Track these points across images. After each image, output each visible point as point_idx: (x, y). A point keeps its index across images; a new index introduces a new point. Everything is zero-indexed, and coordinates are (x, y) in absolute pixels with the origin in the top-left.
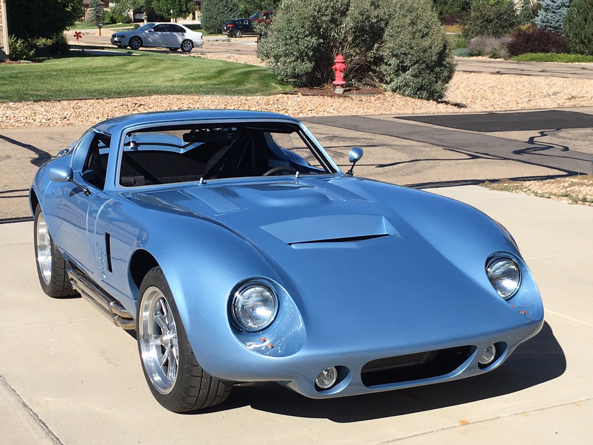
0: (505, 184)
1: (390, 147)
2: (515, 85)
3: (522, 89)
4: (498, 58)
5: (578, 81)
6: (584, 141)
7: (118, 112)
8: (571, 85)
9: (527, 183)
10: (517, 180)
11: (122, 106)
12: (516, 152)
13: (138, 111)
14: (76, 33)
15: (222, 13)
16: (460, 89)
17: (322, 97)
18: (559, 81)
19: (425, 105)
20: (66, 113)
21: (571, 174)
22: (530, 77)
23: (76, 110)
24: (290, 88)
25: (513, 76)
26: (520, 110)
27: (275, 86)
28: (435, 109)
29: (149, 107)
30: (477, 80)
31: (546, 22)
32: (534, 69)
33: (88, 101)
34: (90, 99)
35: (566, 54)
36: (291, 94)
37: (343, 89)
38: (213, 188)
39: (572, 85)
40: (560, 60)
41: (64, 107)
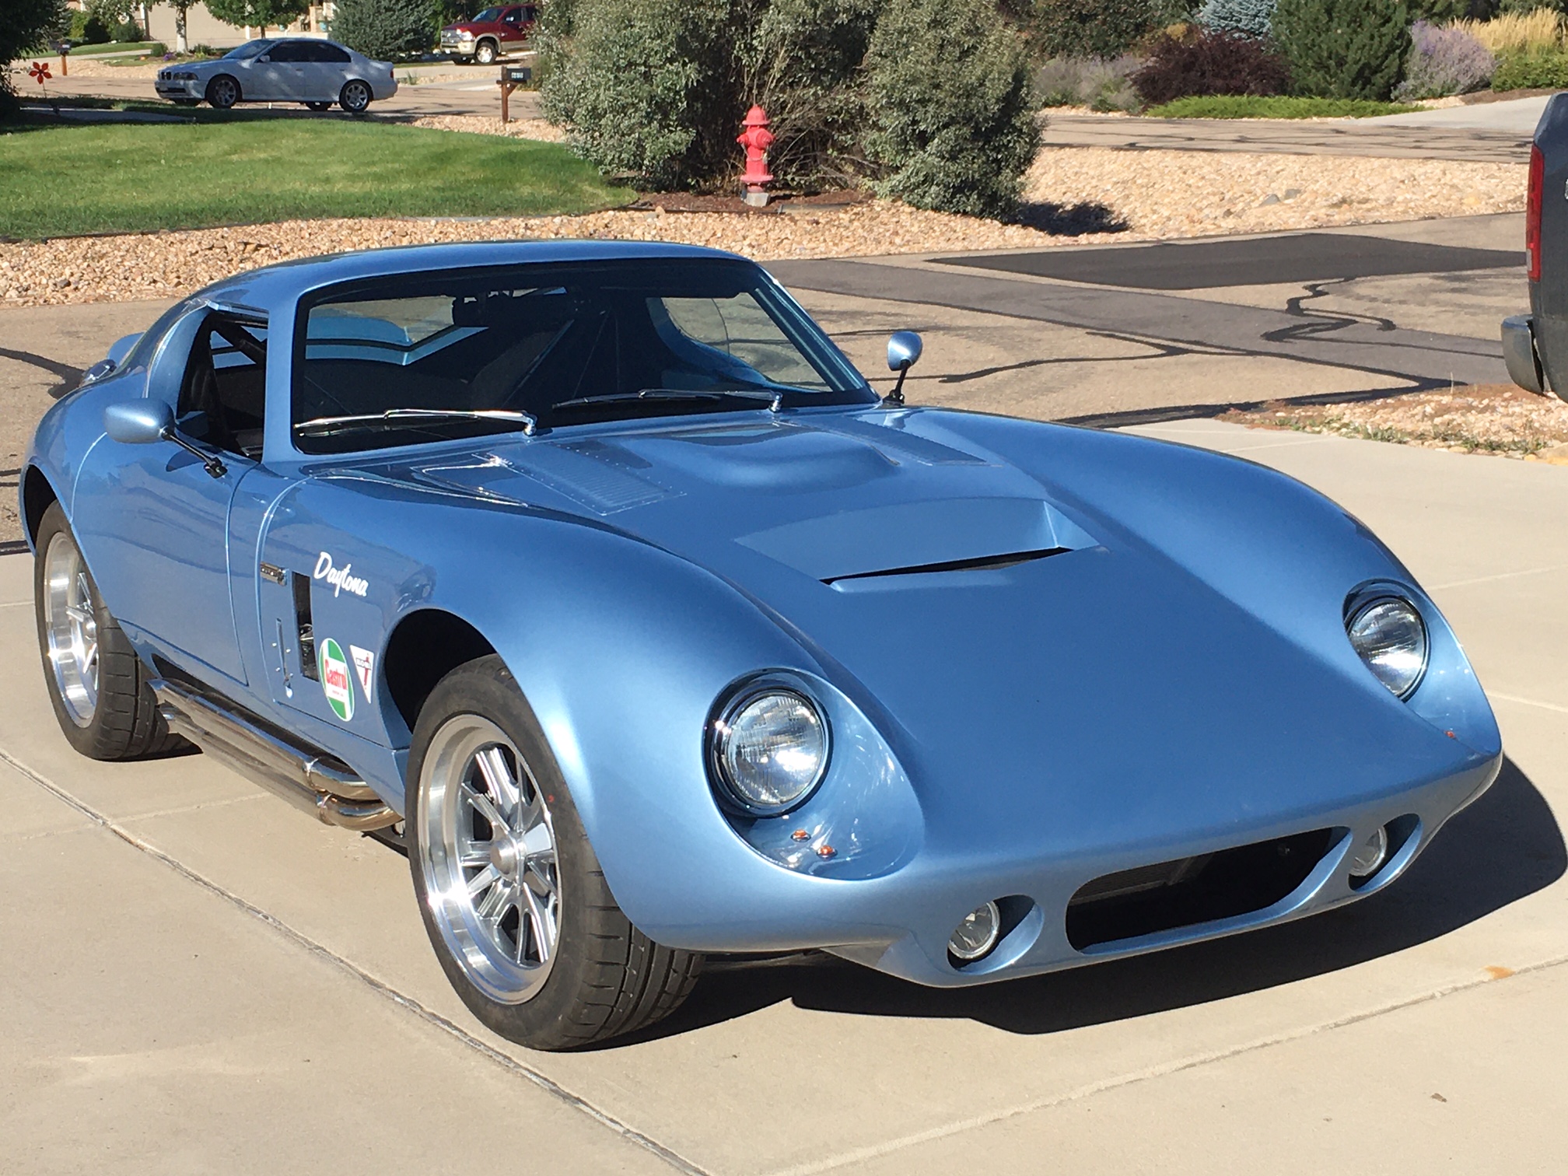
0: (1278, 414)
1: (954, 333)
2: (1181, 175)
3: (1200, 184)
4: (1110, 111)
5: (1337, 162)
6: (1422, 304)
7: (204, 266)
8: (1322, 172)
9: (1333, 410)
10: (1303, 404)
11: (210, 249)
12: (1270, 336)
13: (255, 262)
14: (36, 65)
15: (387, 9)
16: (1042, 189)
17: (716, 215)
18: (1291, 165)
19: (974, 229)
20: (67, 272)
21: (1428, 384)
22: (1216, 155)
23: (92, 264)
24: (629, 195)
25: (1172, 154)
26: (1226, 235)
27: (590, 190)
28: (1000, 239)
29: (280, 252)
30: (1082, 165)
31: (1225, 19)
32: (1220, 137)
33: (119, 240)
34: (125, 234)
35: (1285, 98)
36: (636, 210)
37: (767, 195)
38: (568, 445)
39: (1326, 173)
40: (1273, 112)
41: (61, 256)
